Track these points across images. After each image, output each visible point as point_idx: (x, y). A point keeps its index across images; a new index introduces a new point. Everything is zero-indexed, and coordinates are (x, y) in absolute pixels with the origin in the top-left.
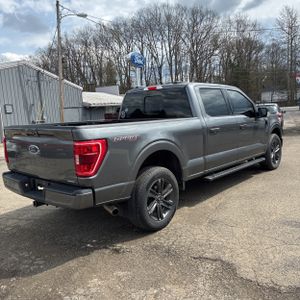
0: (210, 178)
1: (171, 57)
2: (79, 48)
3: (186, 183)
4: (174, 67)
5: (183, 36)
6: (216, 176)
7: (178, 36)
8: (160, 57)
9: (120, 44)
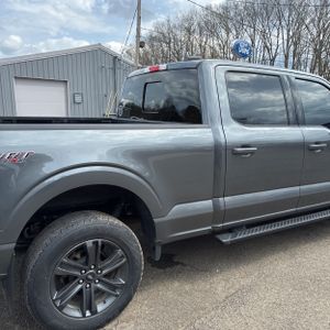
0: (227, 239)
1: (288, 47)
2: (181, 35)
3: (164, 246)
4: (291, 59)
5: (307, 22)
6: (240, 236)
7: (301, 21)
8: (274, 47)
9: (228, 31)
